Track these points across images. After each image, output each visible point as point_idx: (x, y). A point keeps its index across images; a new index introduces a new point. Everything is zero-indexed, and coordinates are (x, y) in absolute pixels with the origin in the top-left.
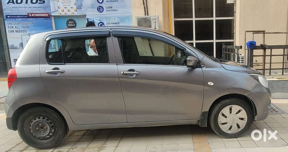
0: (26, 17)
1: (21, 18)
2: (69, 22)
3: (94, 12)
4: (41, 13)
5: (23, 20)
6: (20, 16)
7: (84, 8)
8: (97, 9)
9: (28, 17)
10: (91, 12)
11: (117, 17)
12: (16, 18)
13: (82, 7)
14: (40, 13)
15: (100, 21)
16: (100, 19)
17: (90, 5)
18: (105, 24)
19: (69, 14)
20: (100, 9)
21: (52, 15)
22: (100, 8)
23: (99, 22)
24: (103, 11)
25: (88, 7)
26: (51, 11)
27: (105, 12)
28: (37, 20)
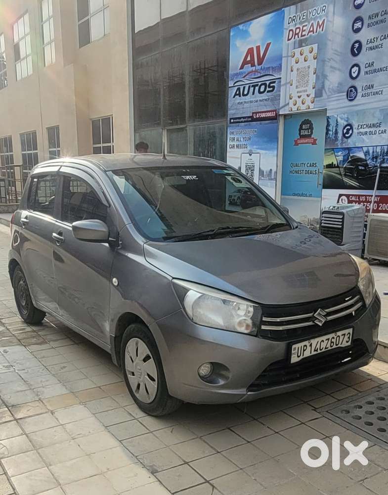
0: (250, 119)
1: (245, 122)
2: (304, 127)
3: (341, 101)
4: (268, 112)
5: (247, 125)
6: (244, 118)
7: (326, 93)
8: (345, 94)
9: (252, 119)
10: (335, 103)
11: (378, 110)
12: (239, 122)
13: (323, 91)
14: (266, 112)
15: (347, 121)
16: (348, 118)
17: (337, 85)
18: (354, 128)
19: (303, 108)
20: (351, 93)
21: (280, 113)
22: (351, 91)
23: (346, 123)
24: (355, 97)
25: (333, 89)
26: (279, 106)
27: (359, 100)
28: (261, 124)
